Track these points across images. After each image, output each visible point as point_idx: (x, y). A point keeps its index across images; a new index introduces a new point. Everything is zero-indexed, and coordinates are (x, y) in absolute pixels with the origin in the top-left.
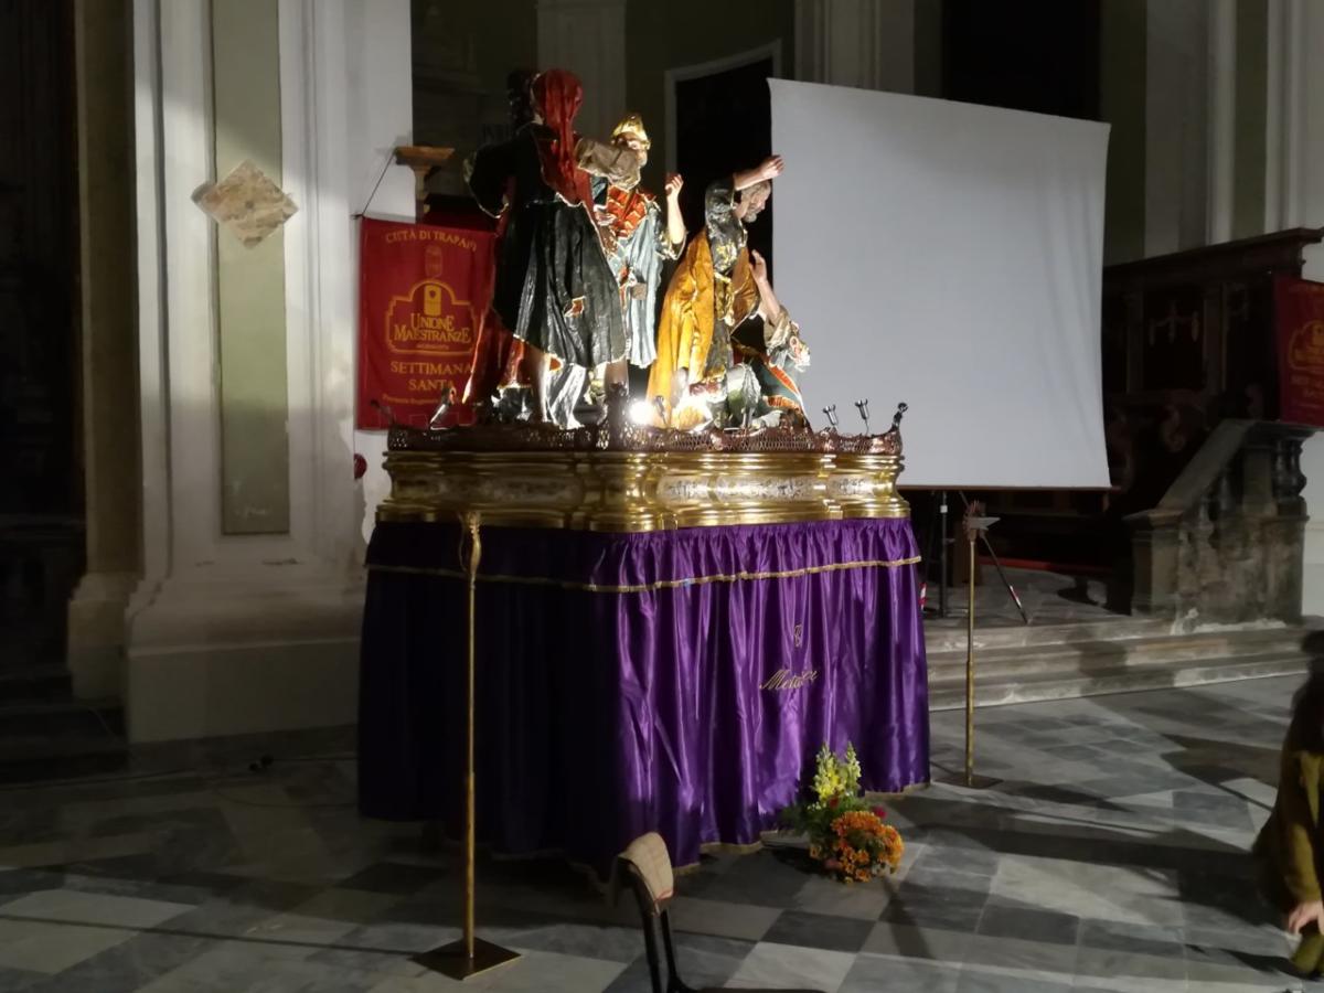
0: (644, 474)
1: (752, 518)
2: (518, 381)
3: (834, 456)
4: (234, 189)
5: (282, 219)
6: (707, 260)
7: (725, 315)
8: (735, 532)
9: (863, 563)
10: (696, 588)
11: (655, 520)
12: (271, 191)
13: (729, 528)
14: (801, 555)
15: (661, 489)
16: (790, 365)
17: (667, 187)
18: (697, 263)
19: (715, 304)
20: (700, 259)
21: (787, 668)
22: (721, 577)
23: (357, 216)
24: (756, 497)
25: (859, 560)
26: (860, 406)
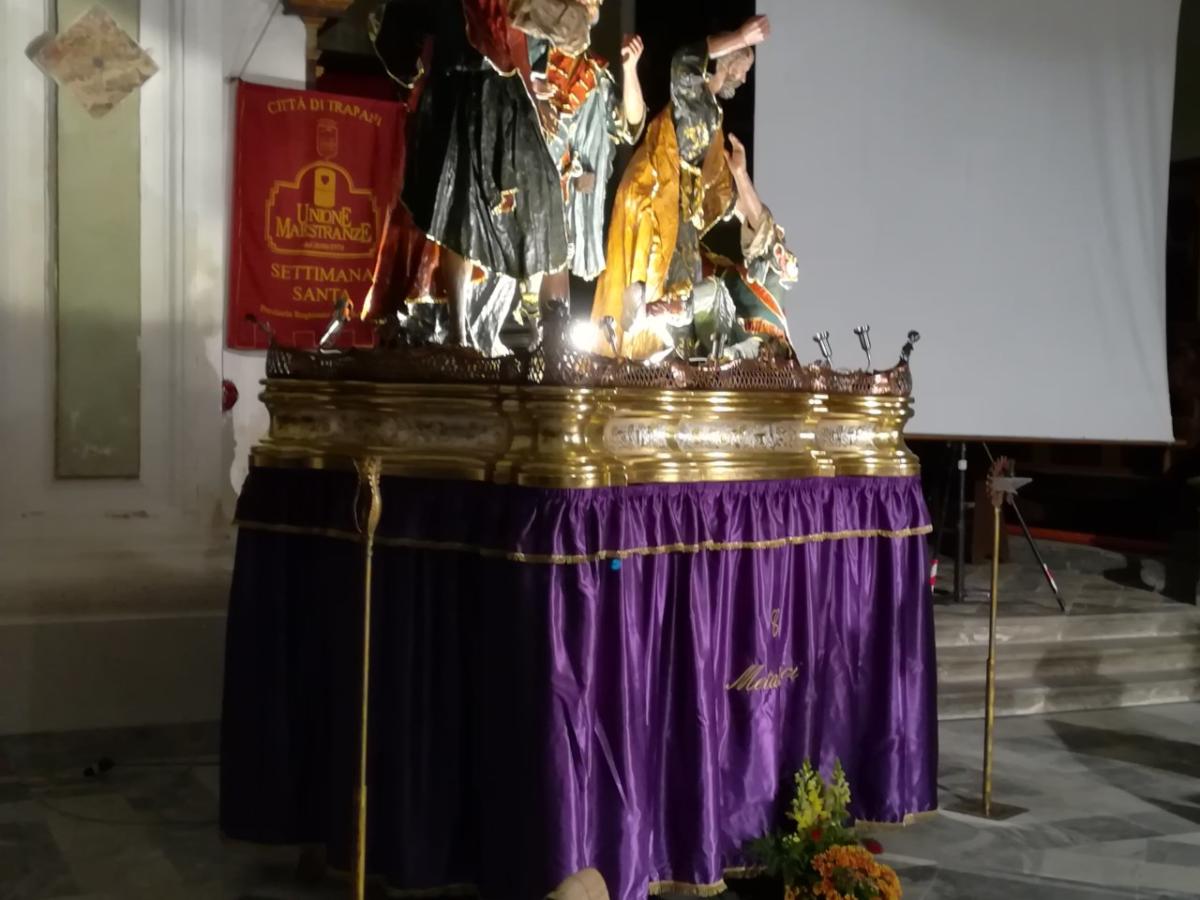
0: (587, 415)
1: (721, 471)
2: (433, 294)
3: (826, 397)
4: (79, 41)
5: (138, 81)
6: (672, 146)
7: (693, 214)
8: (700, 491)
9: (859, 532)
10: (649, 561)
11: (599, 474)
12: (124, 45)
13: (692, 486)
14: (781, 521)
15: (608, 432)
16: (773, 280)
17: (624, 52)
18: (659, 149)
19: (680, 201)
20: (664, 144)
21: (760, 663)
22: (681, 546)
23: (232, 80)
24: (726, 447)
25: (854, 528)
26: (859, 333)
